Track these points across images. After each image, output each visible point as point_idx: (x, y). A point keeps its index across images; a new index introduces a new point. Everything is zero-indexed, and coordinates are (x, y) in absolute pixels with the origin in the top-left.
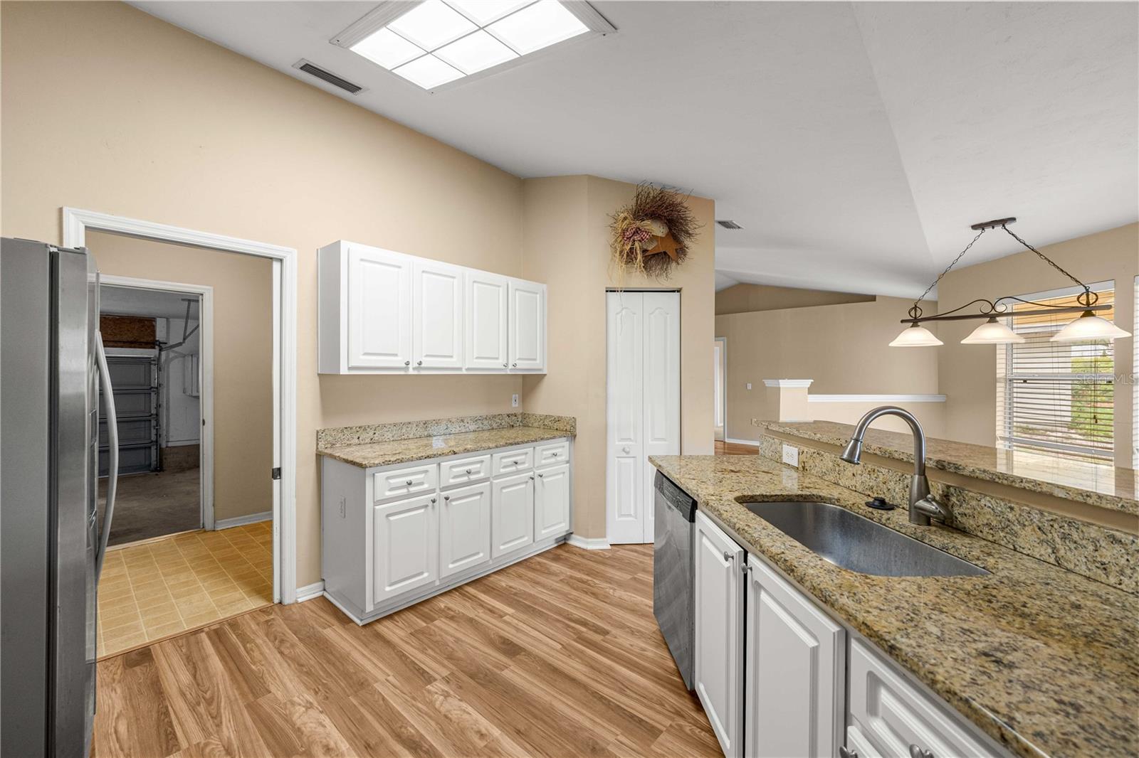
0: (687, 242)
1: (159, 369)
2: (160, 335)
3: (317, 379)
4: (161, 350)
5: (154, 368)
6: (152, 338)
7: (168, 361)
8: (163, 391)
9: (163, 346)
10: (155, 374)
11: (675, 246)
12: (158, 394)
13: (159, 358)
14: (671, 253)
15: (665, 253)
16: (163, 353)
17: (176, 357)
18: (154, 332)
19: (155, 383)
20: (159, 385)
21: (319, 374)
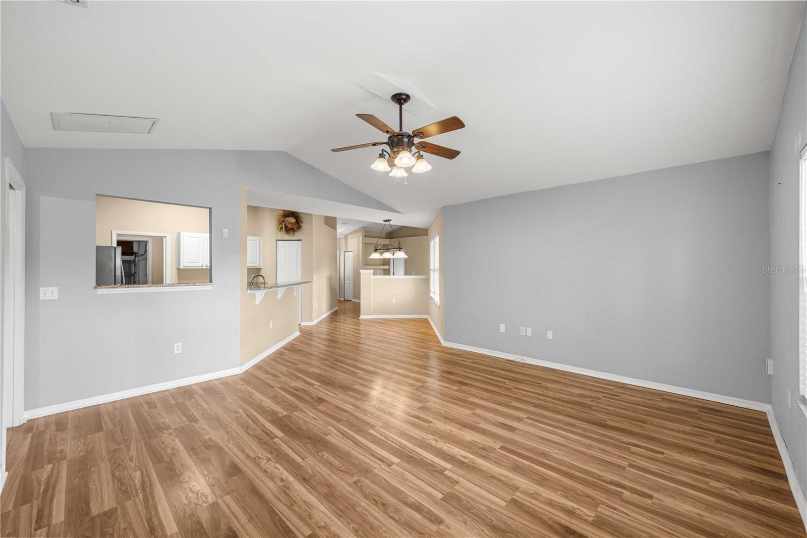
0: (301, 225)
1: (135, 265)
2: (135, 249)
3: (176, 270)
4: (136, 256)
5: (133, 265)
6: (131, 251)
7: (139, 261)
8: (137, 275)
9: (137, 254)
10: (133, 268)
11: (297, 226)
12: (134, 277)
13: (135, 260)
14: (295, 229)
15: (293, 228)
16: (137, 258)
17: (142, 260)
18: (133, 248)
19: (133, 272)
20: (135, 273)
21: (177, 269)
